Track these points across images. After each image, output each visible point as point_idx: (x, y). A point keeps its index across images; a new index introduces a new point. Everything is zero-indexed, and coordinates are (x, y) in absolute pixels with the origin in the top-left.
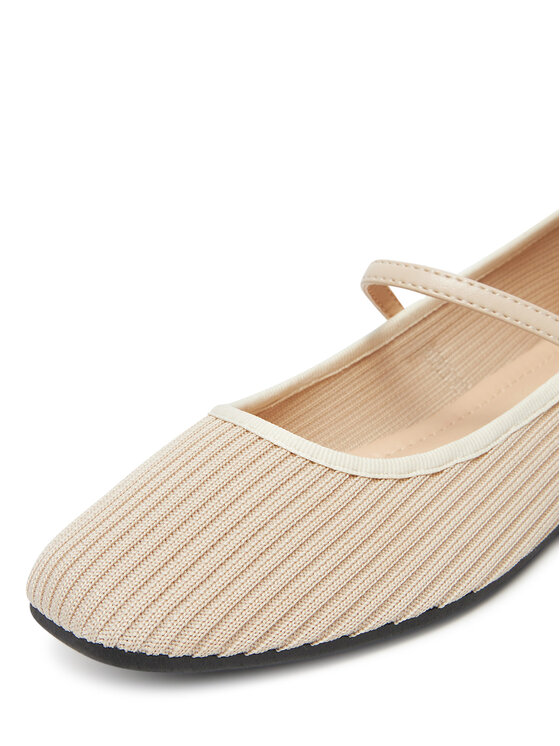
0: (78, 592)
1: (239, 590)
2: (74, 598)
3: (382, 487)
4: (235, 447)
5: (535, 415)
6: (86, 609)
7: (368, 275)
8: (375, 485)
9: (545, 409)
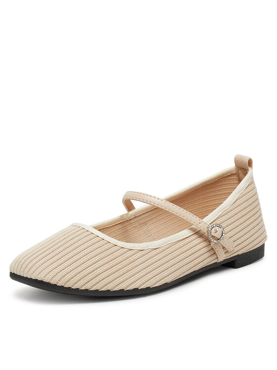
0: (30, 265)
1: (79, 269)
2: (29, 267)
3: (125, 250)
4: (79, 232)
5: (177, 240)
6: (33, 269)
7: (124, 196)
8: (122, 249)
9: (181, 239)
